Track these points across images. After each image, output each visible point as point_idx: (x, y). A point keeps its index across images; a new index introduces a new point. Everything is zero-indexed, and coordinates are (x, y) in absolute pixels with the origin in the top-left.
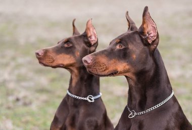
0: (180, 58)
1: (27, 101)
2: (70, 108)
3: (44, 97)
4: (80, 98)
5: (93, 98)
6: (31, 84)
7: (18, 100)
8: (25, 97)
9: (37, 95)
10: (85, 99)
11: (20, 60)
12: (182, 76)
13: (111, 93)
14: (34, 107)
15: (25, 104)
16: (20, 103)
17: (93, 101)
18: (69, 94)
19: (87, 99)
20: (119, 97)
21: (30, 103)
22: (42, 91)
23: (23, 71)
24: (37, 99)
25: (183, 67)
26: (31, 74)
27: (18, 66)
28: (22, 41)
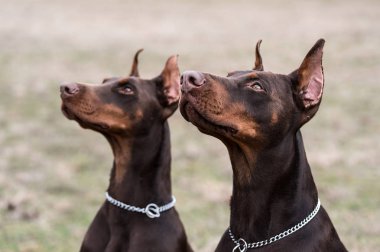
0: (336, 126)
1: (30, 211)
2: (111, 228)
3: (64, 202)
4: (131, 208)
5: (157, 210)
6: (39, 176)
7: (11, 208)
8: (25, 203)
9: (51, 198)
10: (142, 210)
11: (16, 128)
12: (340, 163)
13: (199, 196)
14: (43, 223)
15: (26, 217)
16: (16, 215)
17: (158, 215)
18: (110, 199)
19: (146, 210)
20: (213, 205)
21: (36, 215)
22: (60, 190)
23: (22, 149)
24: (51, 206)
25: (342, 144)
26: (37, 156)
27: (12, 140)
28: (20, 90)
